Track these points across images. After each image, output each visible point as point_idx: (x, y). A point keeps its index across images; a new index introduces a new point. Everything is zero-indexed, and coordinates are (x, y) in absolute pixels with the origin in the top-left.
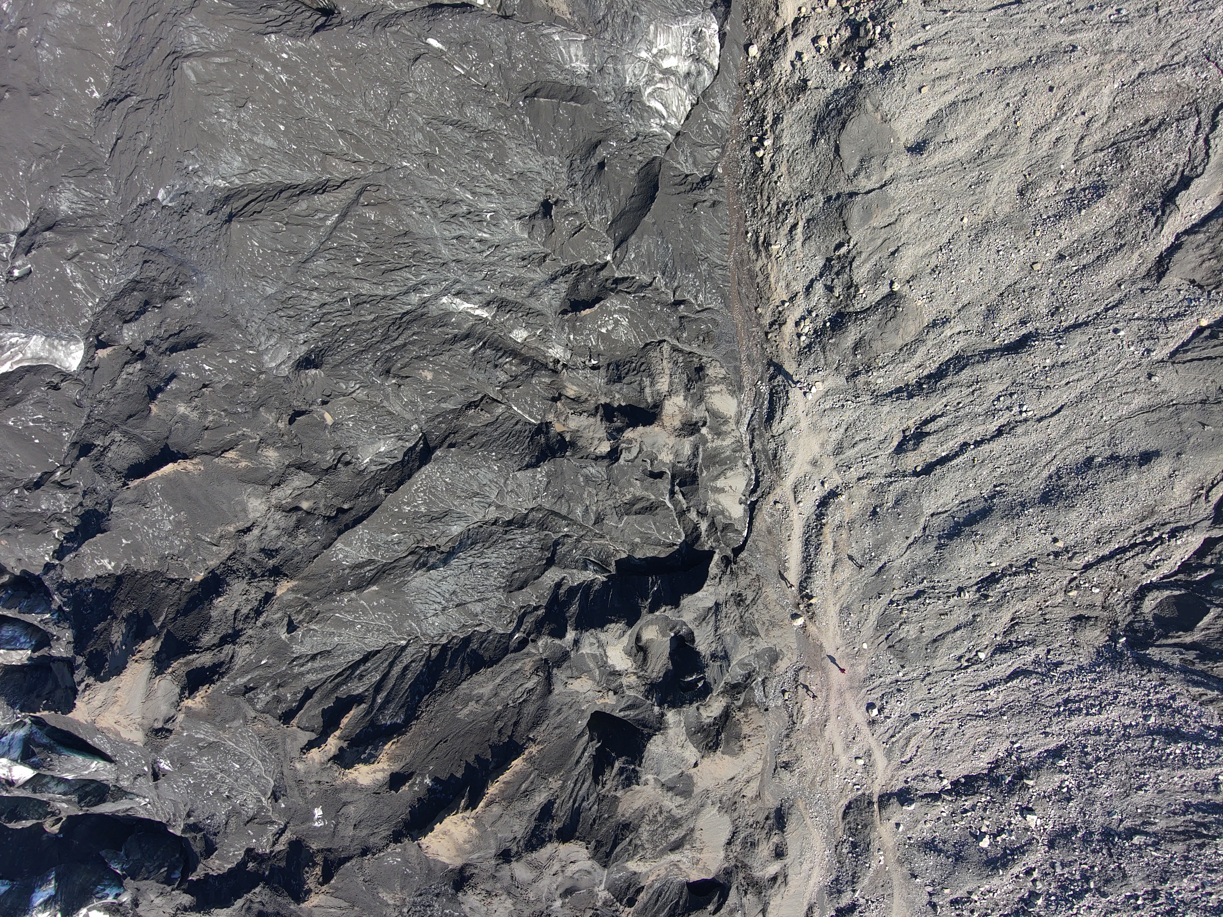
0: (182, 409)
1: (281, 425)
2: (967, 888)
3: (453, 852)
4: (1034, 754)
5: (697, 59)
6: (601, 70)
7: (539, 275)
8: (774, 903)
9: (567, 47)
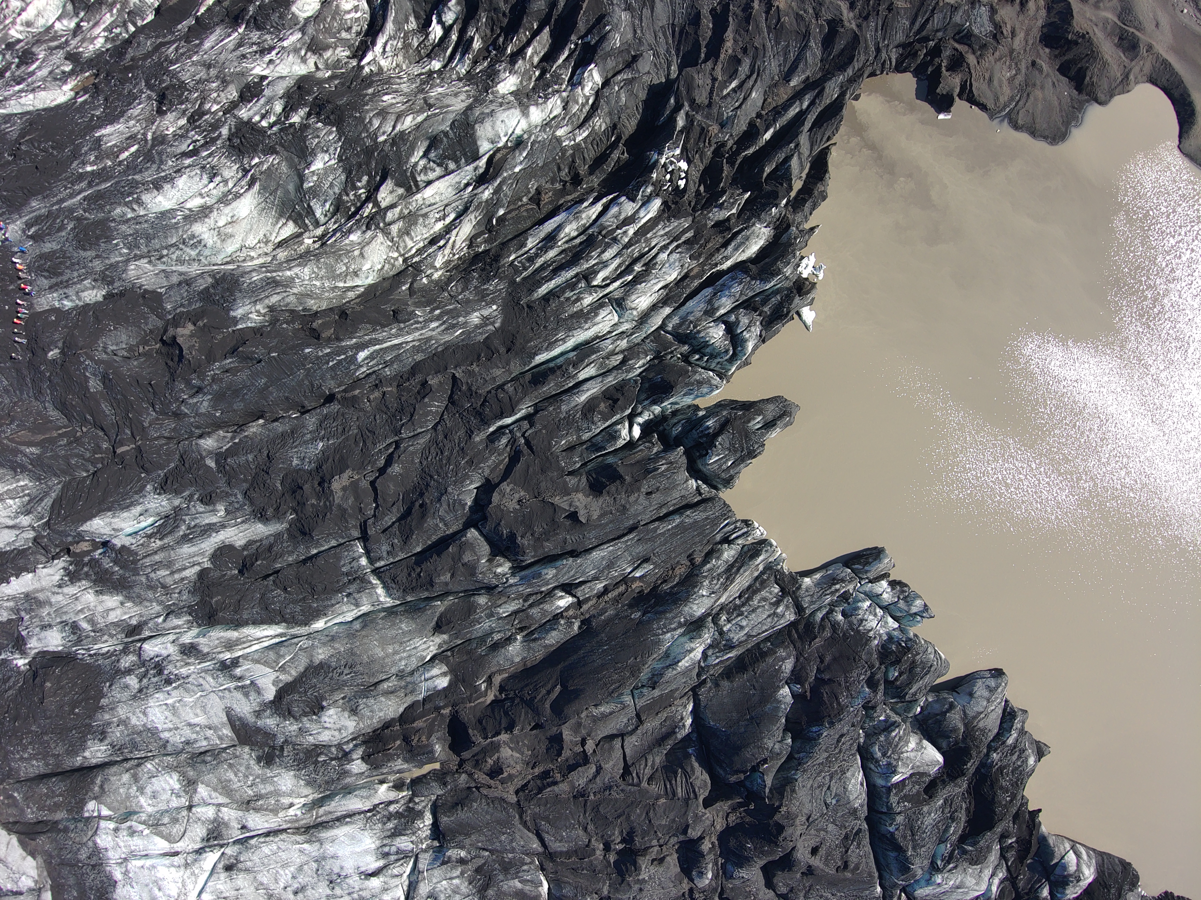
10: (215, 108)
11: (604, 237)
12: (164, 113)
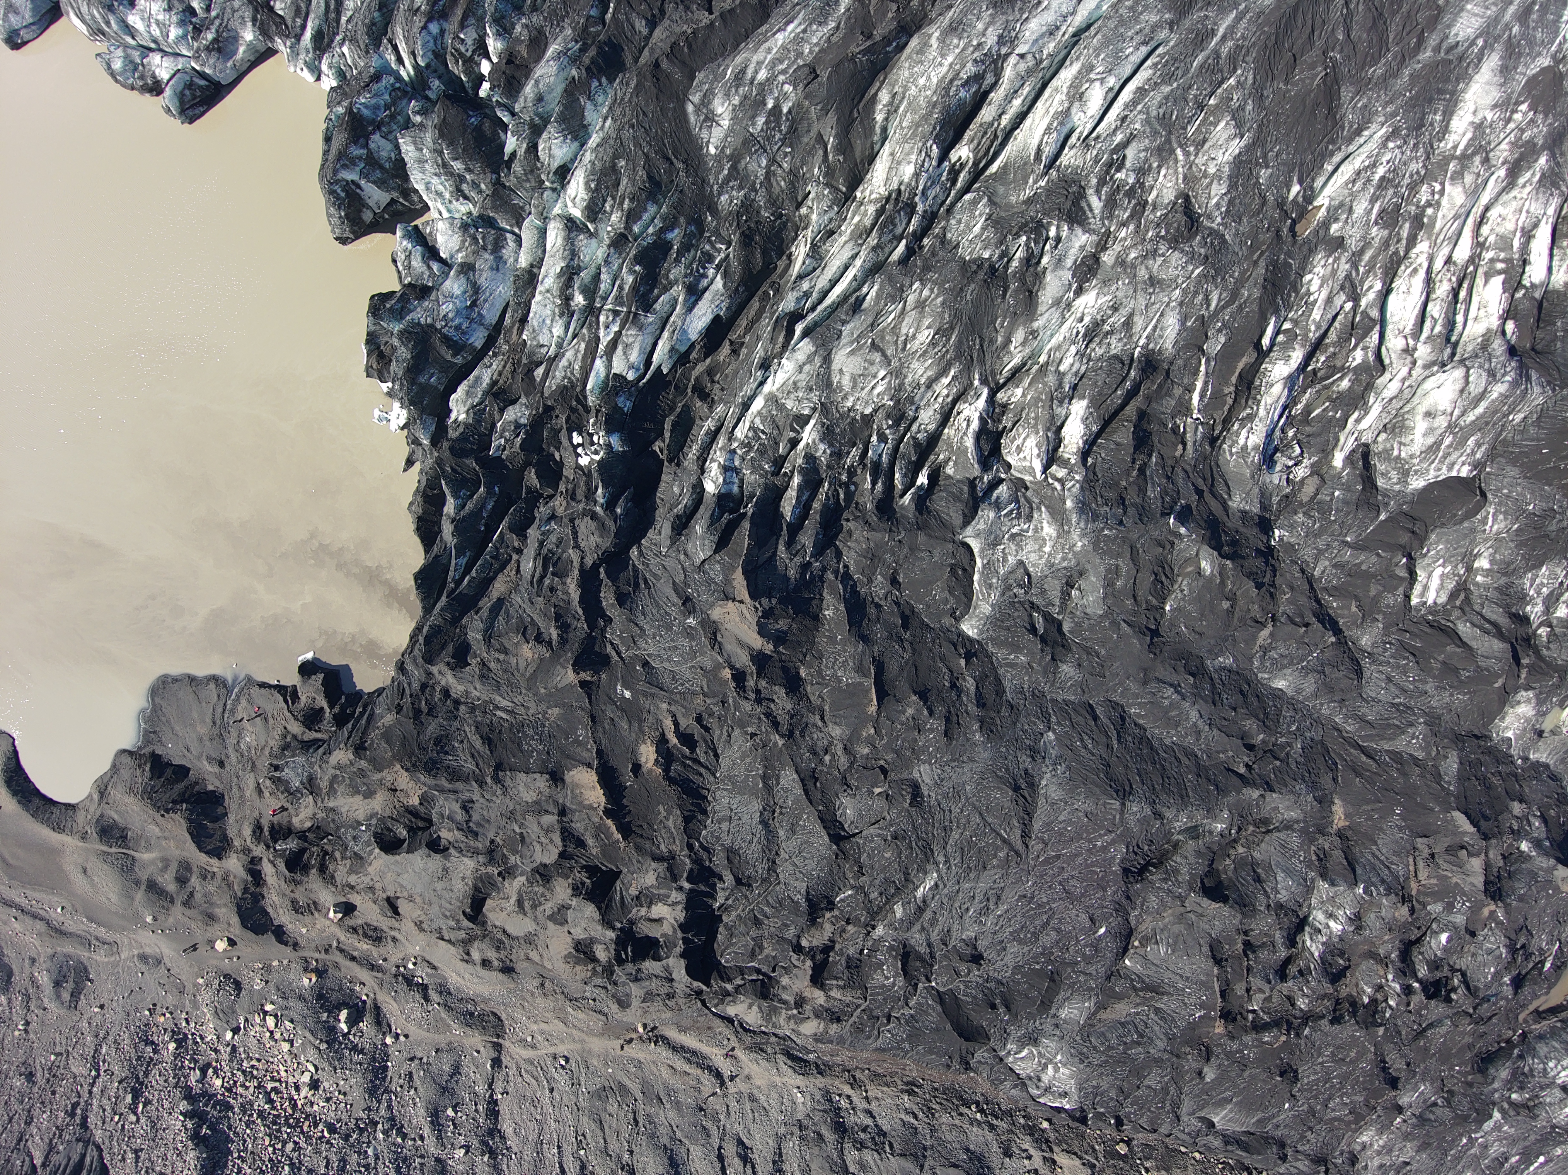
0: (910, 711)
1: (882, 762)
2: (421, 1089)
3: (576, 780)
4: (505, 1167)
5: (1047, 1090)
6: (1057, 1026)
7: (935, 936)
8: (453, 950)
9: (1078, 1009)
10: (1123, 234)
11: (629, 312)
12: (1177, 198)
